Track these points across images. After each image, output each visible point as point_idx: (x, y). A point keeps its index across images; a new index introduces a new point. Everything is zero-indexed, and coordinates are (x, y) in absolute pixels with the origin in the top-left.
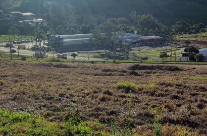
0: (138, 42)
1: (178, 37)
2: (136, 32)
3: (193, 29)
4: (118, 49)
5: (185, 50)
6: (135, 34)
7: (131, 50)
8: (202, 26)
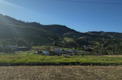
0: (18, 49)
1: (34, 47)
2: (16, 45)
3: (39, 44)
4: (9, 52)
5: (38, 52)
6: (16, 46)
7: (14, 52)
8: (42, 44)
